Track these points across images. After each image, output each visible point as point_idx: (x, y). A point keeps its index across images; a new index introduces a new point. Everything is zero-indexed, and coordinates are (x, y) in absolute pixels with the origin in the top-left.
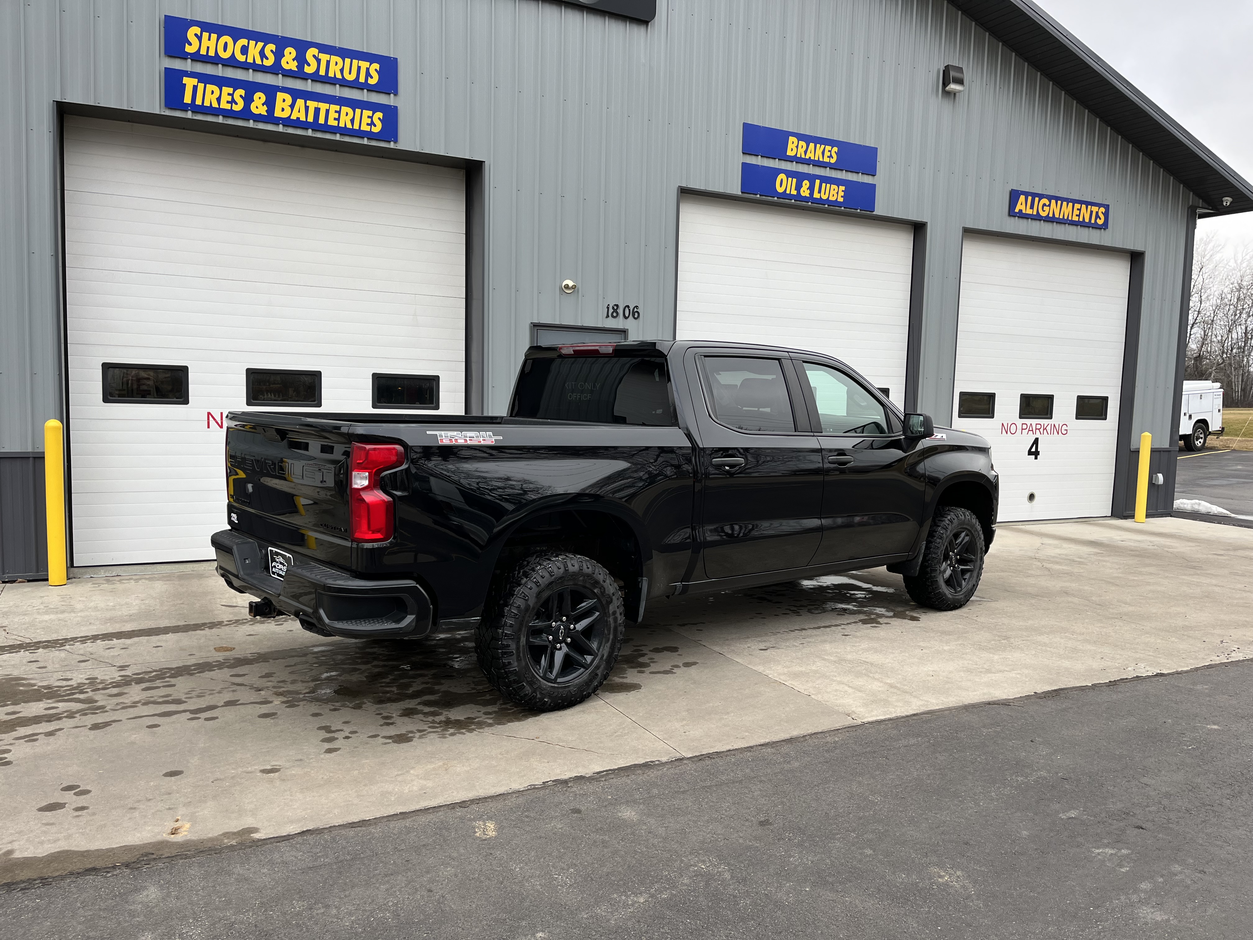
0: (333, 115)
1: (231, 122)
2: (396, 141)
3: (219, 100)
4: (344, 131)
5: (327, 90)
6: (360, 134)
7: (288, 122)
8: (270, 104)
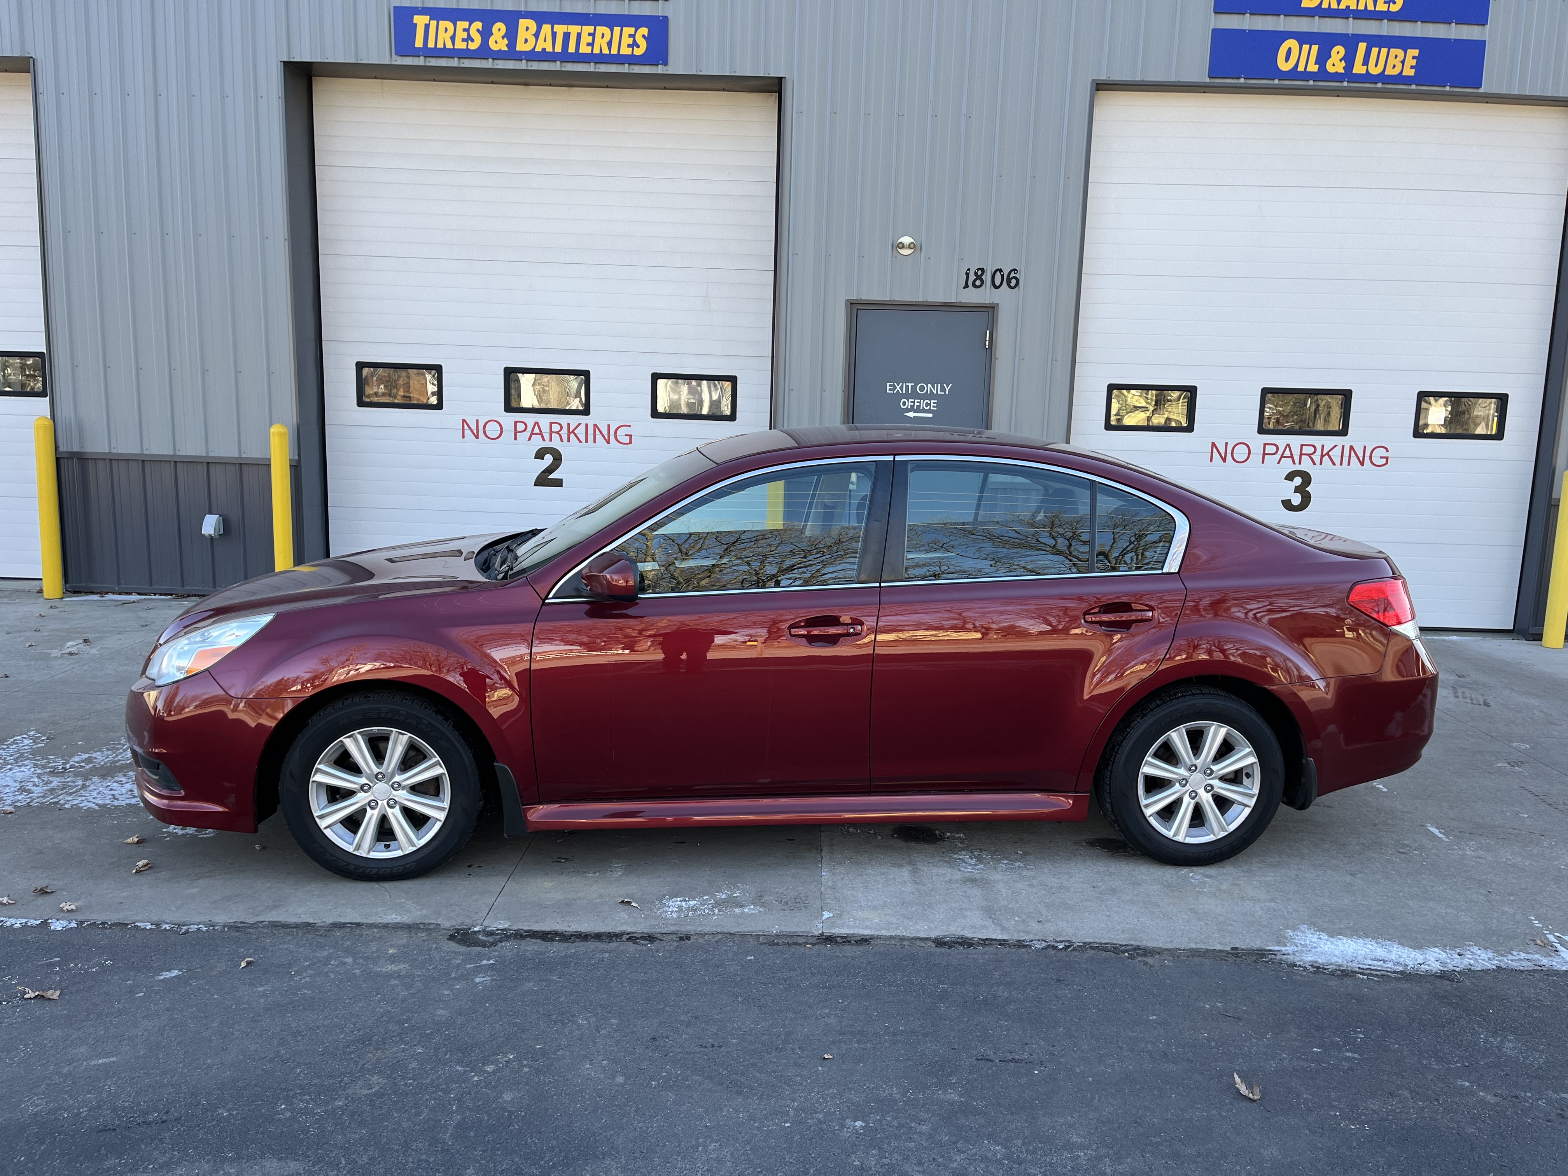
0: (586, 39)
2: (666, 64)
3: (453, 38)
4: (601, 59)
5: (578, 7)
6: (619, 59)
7: (532, 56)
8: (511, 35)
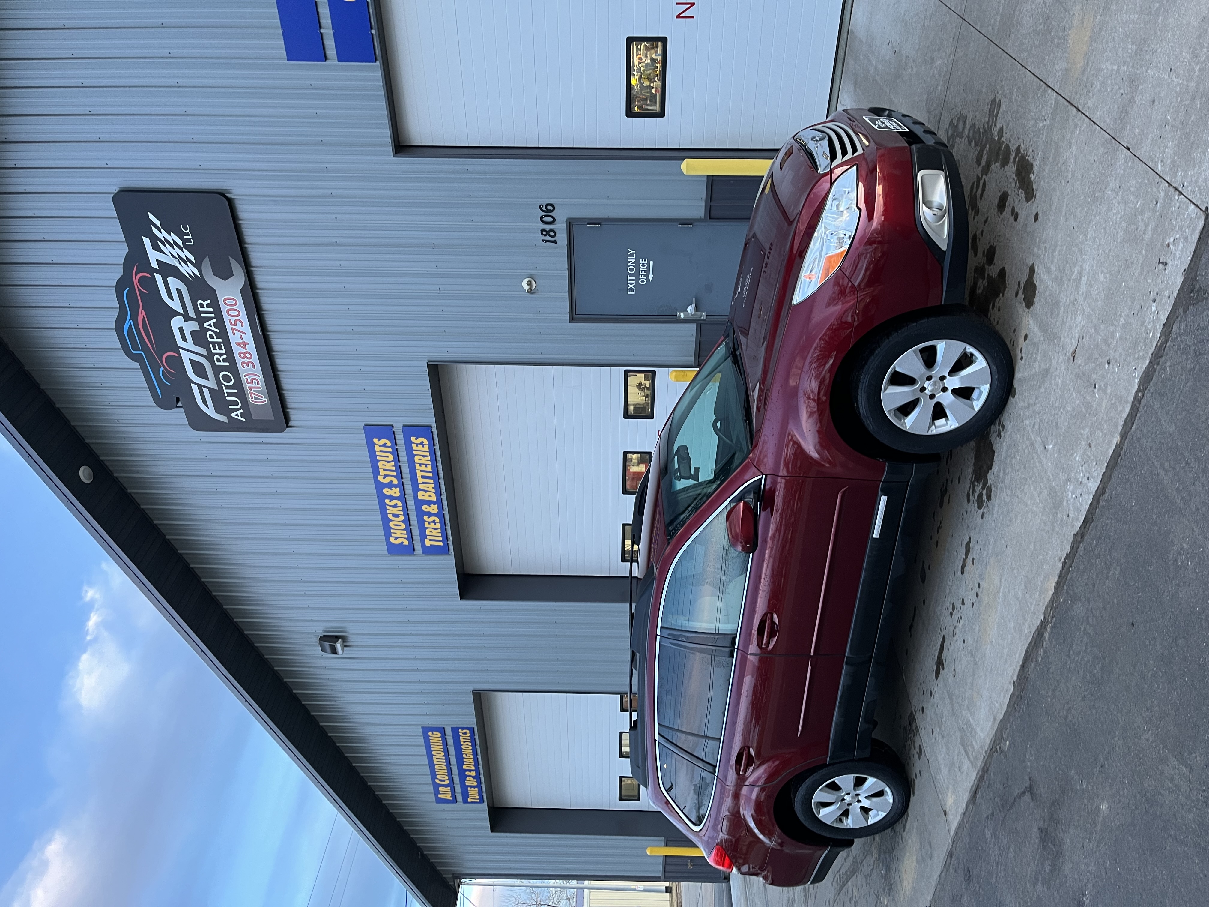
0: (423, 468)
1: (448, 522)
2: (430, 427)
3: (435, 529)
4: (434, 460)
5: (406, 470)
6: (433, 452)
7: (438, 493)
8: (429, 503)
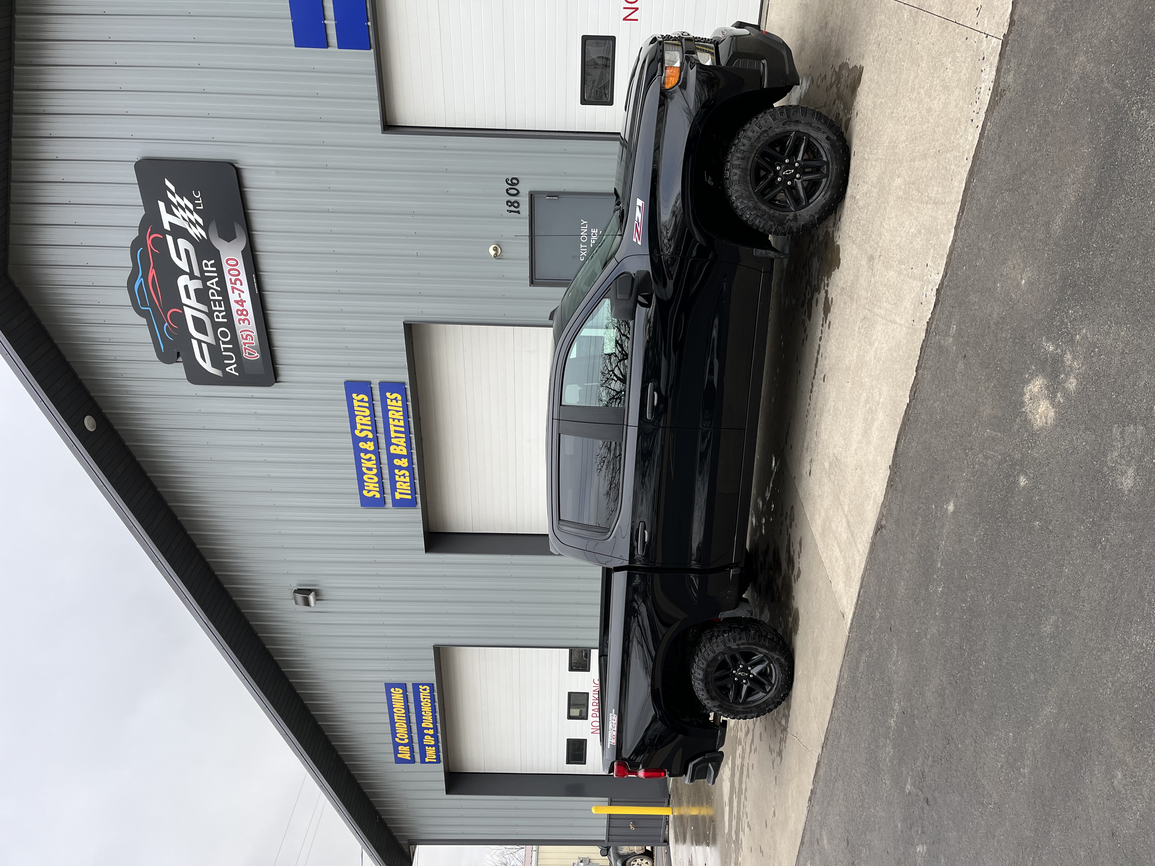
0: (396, 422)
1: (417, 476)
2: (404, 384)
3: (405, 482)
4: (406, 416)
5: (380, 425)
6: (405, 407)
7: (409, 447)
8: (400, 457)
